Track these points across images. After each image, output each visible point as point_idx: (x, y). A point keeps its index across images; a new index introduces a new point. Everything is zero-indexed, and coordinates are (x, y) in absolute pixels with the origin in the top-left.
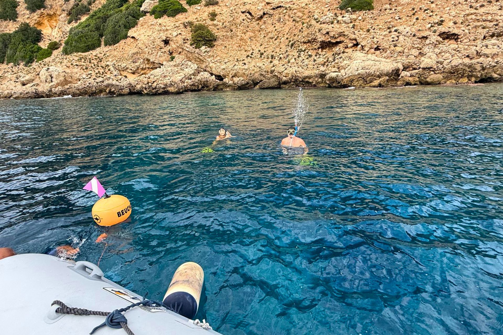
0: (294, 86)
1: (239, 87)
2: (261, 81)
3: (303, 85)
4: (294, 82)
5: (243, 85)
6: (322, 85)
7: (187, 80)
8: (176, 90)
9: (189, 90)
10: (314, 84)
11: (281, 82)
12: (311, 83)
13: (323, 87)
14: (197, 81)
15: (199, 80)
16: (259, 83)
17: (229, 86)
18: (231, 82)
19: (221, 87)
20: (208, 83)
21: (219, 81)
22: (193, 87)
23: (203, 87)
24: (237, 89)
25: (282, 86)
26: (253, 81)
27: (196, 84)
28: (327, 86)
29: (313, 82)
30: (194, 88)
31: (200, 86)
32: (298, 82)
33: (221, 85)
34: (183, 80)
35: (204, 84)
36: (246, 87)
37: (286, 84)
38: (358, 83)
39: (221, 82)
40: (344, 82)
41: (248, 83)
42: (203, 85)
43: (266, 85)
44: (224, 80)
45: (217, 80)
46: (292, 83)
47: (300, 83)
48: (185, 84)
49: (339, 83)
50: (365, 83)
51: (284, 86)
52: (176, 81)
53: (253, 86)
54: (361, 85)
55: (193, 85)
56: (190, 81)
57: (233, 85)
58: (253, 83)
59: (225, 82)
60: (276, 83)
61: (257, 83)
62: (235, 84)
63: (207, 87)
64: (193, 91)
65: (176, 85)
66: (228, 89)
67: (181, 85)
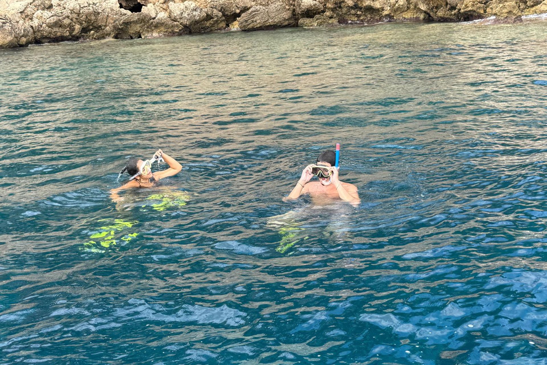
0: (335, 21)
1: (185, 26)
2: (245, 9)
3: (358, 16)
4: (333, 10)
5: (197, 22)
6: (408, 15)
7: (39, 13)
8: (10, 38)
9: (46, 38)
10: (386, 13)
11: (298, 11)
12: (377, 11)
13: (410, 19)
14: (67, 12)
15: (72, 12)
16: (239, 15)
17: (157, 26)
18: (162, 15)
19: (137, 28)
20: (100, 17)
21: (129, 13)
22: (56, 29)
23: (85, 30)
24: (180, 34)
25: (301, 21)
26: (222, 10)
27: (67, 21)
28: (422, 16)
29: (383, 9)
30: (59, 32)
31: (77, 27)
32: (344, 10)
33: (136, 22)
34: (29, 11)
35: (88, 21)
36: (205, 28)
37: (312, 17)
38: (504, 7)
39: (135, 16)
40: (466, 6)
41: (209, 17)
42: (85, 24)
43: (259, 21)
44: (144, 9)
45: (123, 10)
46: (328, 13)
47: (347, 13)
48: (35, 23)
49: (453, 8)
50: (522, 6)
51: (307, 21)
52: (9, 15)
53: (223, 24)
54: (510, 12)
55: (58, 24)
56: (47, 14)
57: (170, 22)
58: (224, 15)
59: (146, 16)
60: (286, 15)
61: (235, 16)
62: (175, 20)
63: (98, 28)
64: (57, 40)
65: (7, 27)
66: (155, 34)
67: (23, 25)
